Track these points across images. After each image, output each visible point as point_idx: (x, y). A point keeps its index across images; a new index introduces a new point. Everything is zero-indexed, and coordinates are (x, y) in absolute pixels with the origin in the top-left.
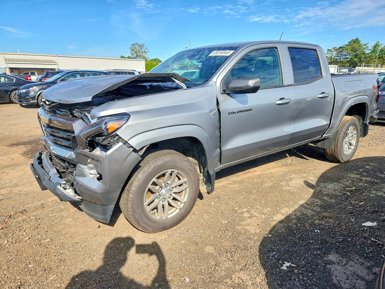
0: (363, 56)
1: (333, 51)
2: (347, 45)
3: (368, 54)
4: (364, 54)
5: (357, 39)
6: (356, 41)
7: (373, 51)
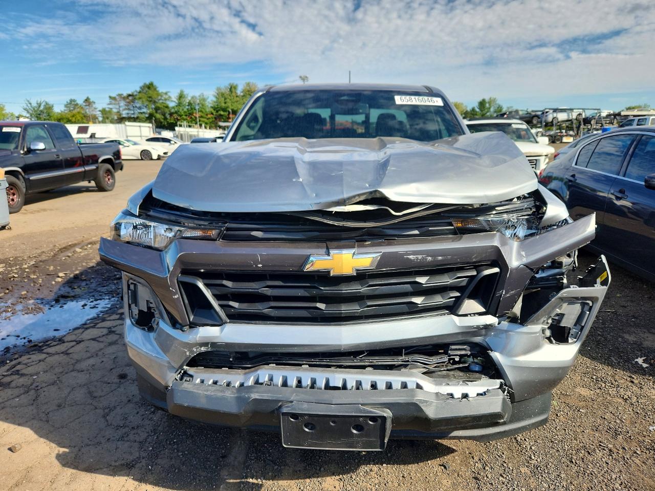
0: (167, 110)
1: (118, 100)
2: (140, 92)
3: (173, 108)
4: (167, 107)
5: (151, 84)
6: (150, 86)
7: (179, 104)
